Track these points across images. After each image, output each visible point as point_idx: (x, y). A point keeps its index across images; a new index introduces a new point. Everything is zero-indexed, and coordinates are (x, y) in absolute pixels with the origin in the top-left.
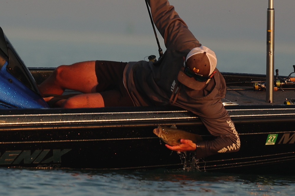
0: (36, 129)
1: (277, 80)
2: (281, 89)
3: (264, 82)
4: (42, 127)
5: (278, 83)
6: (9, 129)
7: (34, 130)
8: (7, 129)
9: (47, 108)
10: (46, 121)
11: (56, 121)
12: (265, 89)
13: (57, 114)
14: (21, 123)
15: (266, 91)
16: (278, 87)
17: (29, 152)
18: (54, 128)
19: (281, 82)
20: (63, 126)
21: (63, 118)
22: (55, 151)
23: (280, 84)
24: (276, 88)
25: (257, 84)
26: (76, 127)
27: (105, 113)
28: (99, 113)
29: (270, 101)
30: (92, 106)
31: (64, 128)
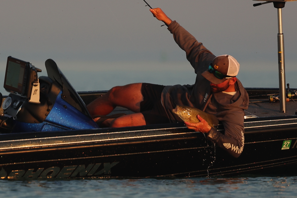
0: (89, 146)
1: (288, 92)
2: (292, 100)
3: (277, 95)
4: (94, 145)
5: (290, 95)
6: (66, 148)
7: (87, 147)
8: (64, 148)
9: (97, 129)
10: (97, 140)
11: (105, 139)
12: (279, 101)
13: (106, 133)
14: (76, 143)
15: (279, 102)
16: (290, 99)
17: (84, 166)
18: (104, 145)
19: (292, 94)
20: (111, 143)
21: (111, 136)
22: (105, 164)
23: (291, 96)
24: (288, 99)
25: (272, 97)
26: (122, 144)
27: (146, 130)
28: (141, 131)
29: (283, 111)
30: (135, 125)
31: (112, 144)
